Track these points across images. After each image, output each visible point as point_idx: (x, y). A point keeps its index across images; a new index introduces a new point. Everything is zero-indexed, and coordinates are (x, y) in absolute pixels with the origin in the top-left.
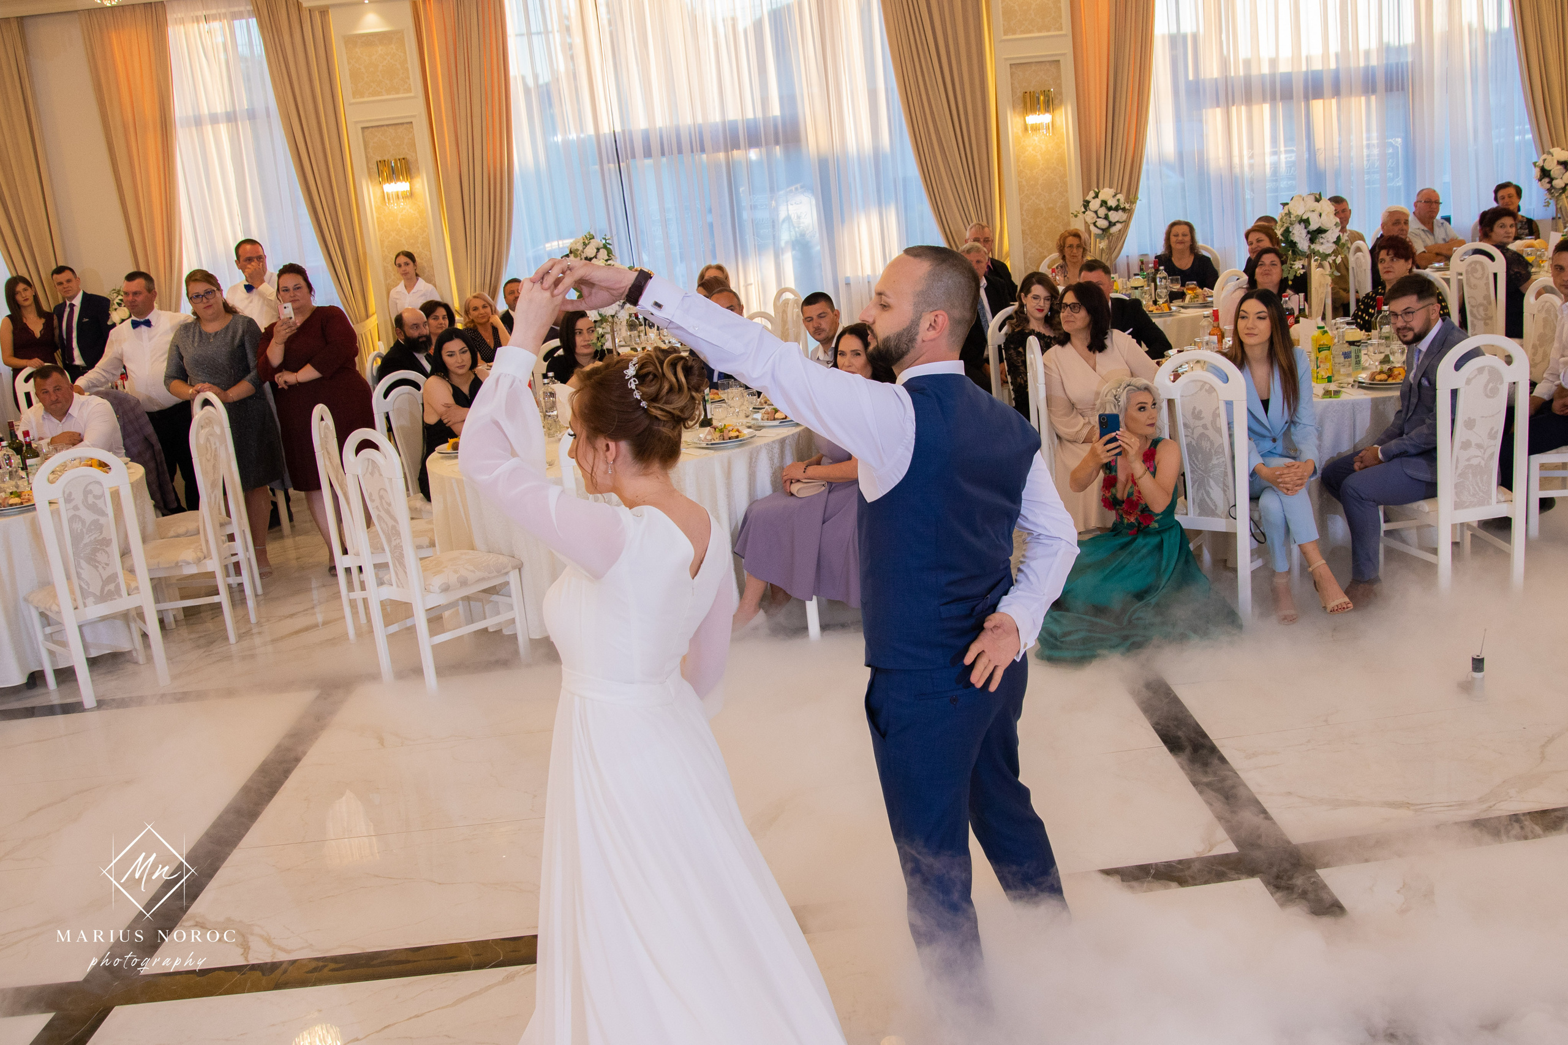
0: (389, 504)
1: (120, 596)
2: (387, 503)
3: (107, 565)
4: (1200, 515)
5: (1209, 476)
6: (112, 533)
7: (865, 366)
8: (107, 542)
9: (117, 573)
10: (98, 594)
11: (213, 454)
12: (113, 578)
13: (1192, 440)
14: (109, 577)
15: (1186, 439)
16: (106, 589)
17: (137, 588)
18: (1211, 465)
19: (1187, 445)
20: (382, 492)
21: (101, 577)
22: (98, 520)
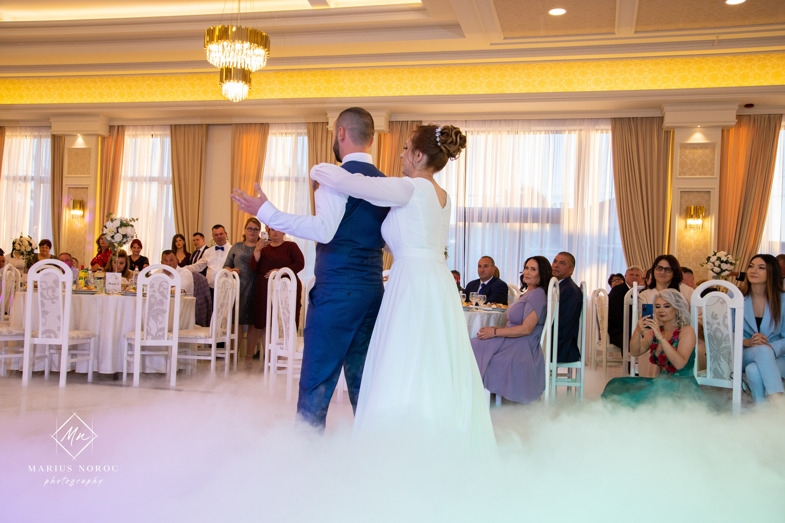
0: (288, 305)
1: (164, 339)
2: (287, 304)
3: (162, 322)
4: (714, 377)
5: (720, 354)
6: (167, 307)
7: (536, 277)
8: (164, 312)
9: (165, 328)
10: (154, 335)
11: (225, 291)
12: (162, 329)
13: (711, 332)
14: (161, 328)
15: (707, 331)
16: (158, 334)
17: (172, 337)
18: (721, 347)
19: (708, 335)
20: (287, 299)
21: (158, 328)
22: (163, 300)
